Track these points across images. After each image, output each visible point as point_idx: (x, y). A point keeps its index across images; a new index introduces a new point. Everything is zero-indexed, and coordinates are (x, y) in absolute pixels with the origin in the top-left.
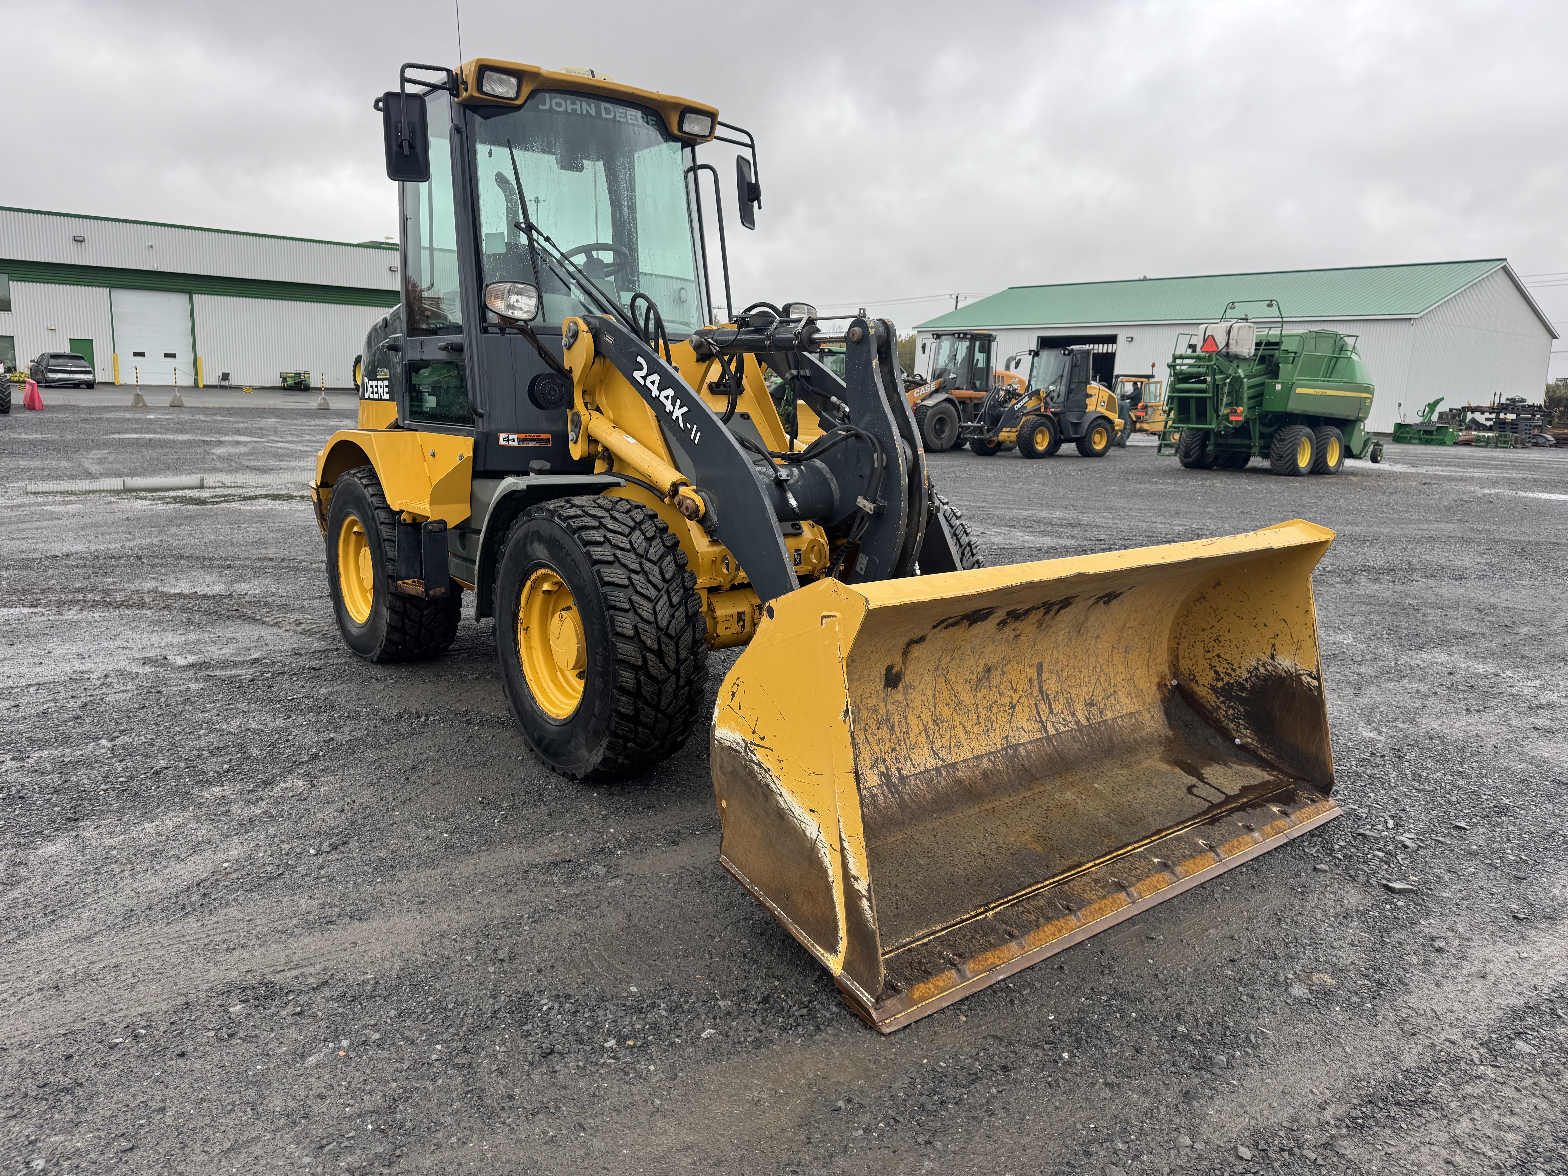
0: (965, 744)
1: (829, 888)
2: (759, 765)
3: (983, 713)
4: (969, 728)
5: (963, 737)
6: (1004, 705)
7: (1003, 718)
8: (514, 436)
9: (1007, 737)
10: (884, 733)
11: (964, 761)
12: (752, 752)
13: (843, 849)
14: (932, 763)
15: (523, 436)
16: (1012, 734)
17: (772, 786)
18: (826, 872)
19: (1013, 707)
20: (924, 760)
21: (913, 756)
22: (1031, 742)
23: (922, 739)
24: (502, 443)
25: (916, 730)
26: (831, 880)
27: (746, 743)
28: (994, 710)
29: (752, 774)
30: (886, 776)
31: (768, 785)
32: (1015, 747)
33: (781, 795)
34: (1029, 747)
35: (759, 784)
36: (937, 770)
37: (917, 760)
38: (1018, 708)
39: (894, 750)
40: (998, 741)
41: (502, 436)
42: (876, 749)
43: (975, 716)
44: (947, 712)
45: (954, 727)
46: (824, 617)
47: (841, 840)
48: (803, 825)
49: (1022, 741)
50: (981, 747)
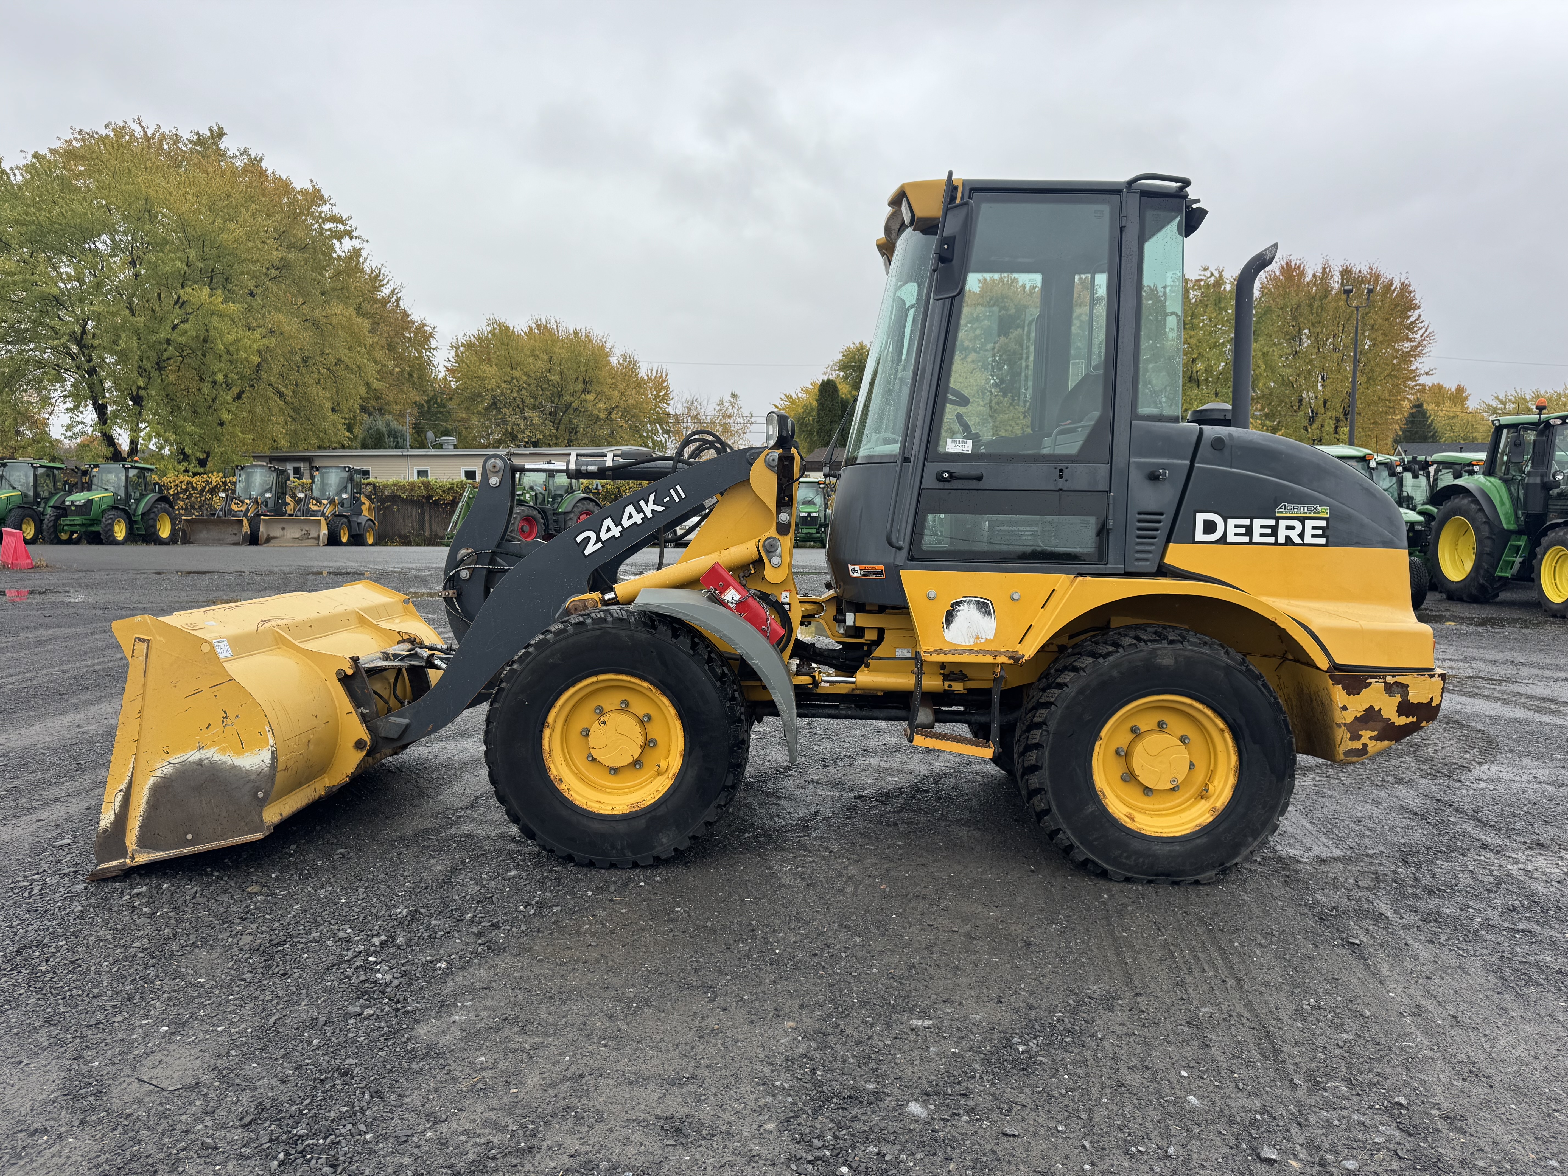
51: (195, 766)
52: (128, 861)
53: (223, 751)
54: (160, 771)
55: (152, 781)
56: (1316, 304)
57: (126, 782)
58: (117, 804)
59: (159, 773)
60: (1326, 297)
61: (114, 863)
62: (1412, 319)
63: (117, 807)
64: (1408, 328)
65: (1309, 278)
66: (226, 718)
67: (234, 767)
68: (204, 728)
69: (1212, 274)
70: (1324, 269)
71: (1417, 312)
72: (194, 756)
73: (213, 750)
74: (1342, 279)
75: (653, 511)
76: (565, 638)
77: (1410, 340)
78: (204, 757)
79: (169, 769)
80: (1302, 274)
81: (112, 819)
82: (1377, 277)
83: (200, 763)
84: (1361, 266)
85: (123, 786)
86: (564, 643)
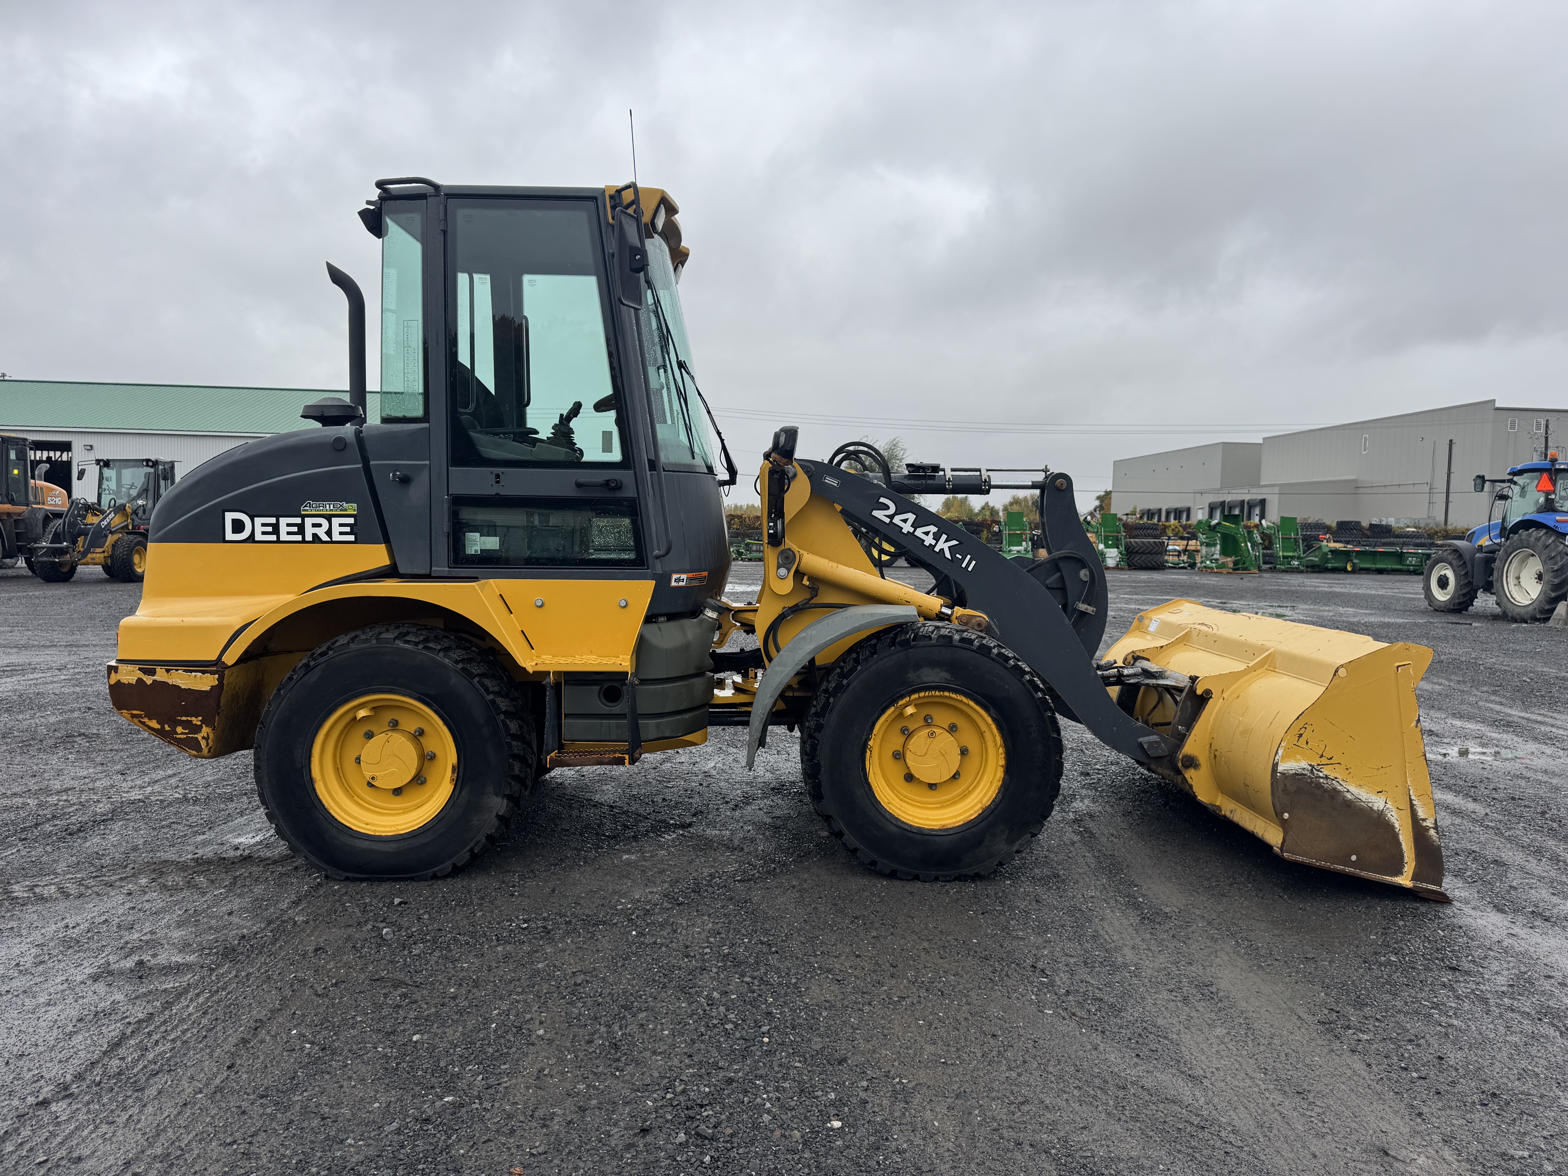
1: (1395, 836)
2: (1327, 777)
8: (684, 576)
12: (1318, 771)
13: (1412, 805)
15: (691, 575)
17: (1339, 788)
18: (1393, 826)
24: (673, 584)
26: (1397, 830)
27: (1313, 767)
29: (1319, 786)
31: (1334, 789)
33: (1348, 791)
35: (1326, 791)
41: (675, 576)
46: (1398, 667)
47: (1411, 800)
48: (1370, 805)
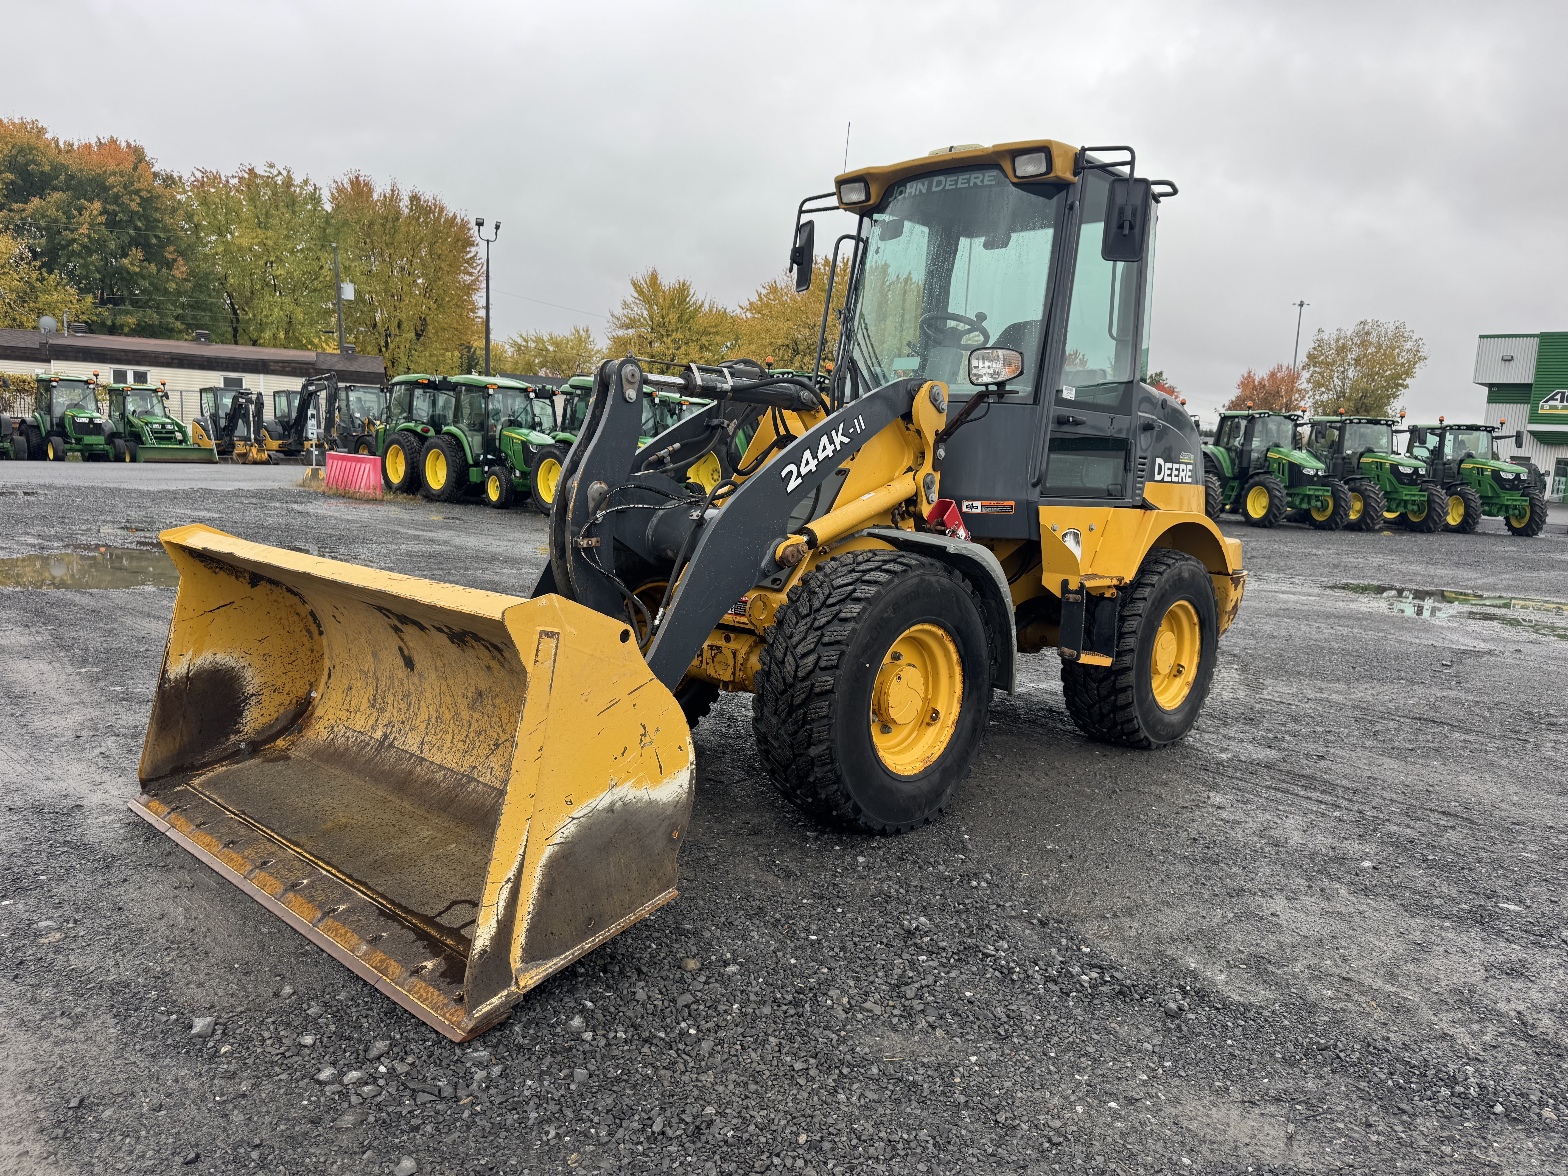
0: (445, 750)
3: (472, 734)
4: (456, 740)
5: (447, 744)
6: (491, 738)
7: (484, 750)
9: (475, 767)
10: (404, 705)
11: (432, 763)
14: (415, 749)
16: (480, 768)
19: (497, 745)
20: (411, 743)
21: (409, 736)
22: (485, 785)
23: (423, 727)
25: (422, 717)
28: (482, 738)
30: (386, 736)
32: (471, 779)
34: (480, 787)
36: (412, 755)
37: (410, 741)
38: (501, 749)
39: (403, 722)
40: (466, 765)
42: (395, 714)
43: (465, 734)
44: (447, 716)
45: (447, 732)
49: (481, 779)
50: (451, 761)
51: (604, 814)
52: (513, 988)
53: (638, 784)
54: (559, 835)
55: (548, 852)
56: (389, 225)
57: (516, 865)
58: (502, 904)
59: (557, 839)
60: (398, 219)
61: (495, 1001)
62: (471, 255)
63: (501, 910)
64: (467, 262)
65: (375, 197)
66: (644, 735)
67: (650, 802)
68: (619, 755)
69: (280, 173)
70: (393, 191)
71: (473, 249)
72: (603, 800)
73: (628, 785)
74: (412, 204)
75: (841, 443)
76: (893, 588)
77: (471, 274)
78: (616, 798)
79: (571, 829)
80: (370, 191)
81: (493, 931)
82: (442, 209)
83: (611, 809)
84: (427, 195)
85: (511, 874)
86: (893, 594)
